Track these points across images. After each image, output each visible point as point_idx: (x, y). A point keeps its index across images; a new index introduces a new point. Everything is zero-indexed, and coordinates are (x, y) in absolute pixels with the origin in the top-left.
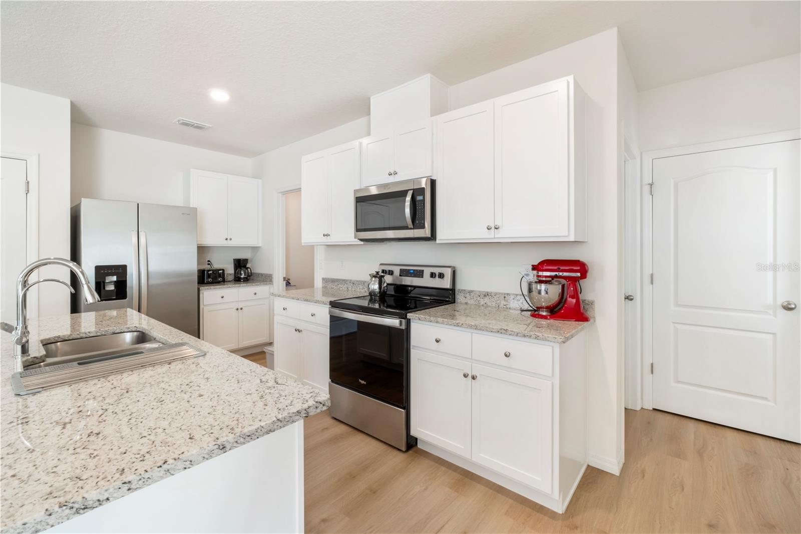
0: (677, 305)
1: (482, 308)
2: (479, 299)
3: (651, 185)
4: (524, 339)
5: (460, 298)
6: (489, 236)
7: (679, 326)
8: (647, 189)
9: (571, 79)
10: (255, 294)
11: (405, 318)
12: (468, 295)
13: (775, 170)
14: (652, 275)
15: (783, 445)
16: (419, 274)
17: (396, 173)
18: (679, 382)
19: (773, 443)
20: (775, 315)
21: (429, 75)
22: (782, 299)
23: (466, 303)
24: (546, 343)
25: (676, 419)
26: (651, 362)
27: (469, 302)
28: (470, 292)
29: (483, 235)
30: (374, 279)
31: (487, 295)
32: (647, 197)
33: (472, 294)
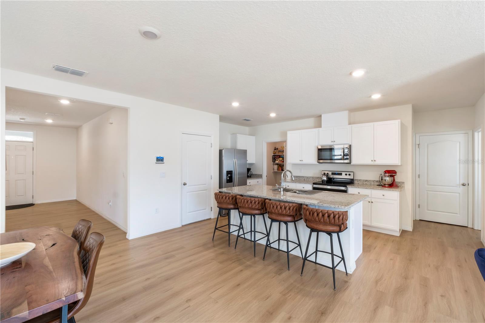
0: (428, 185)
1: (365, 185)
2: (363, 182)
3: (419, 145)
4: (389, 191)
5: (356, 182)
6: (372, 163)
7: (428, 192)
8: (417, 146)
9: (400, 120)
10: (258, 182)
11: (346, 187)
12: (359, 181)
13: (460, 142)
14: (419, 175)
15: (462, 228)
16: (341, 174)
17: (334, 142)
18: (428, 210)
19: (459, 227)
20: (460, 187)
21: (348, 111)
22: (462, 182)
23: (358, 184)
24: (396, 192)
25: (427, 223)
26: (419, 204)
27: (359, 183)
28: (360, 180)
29: (370, 163)
30: (323, 176)
31: (366, 181)
32: (417, 149)
33: (361, 181)
